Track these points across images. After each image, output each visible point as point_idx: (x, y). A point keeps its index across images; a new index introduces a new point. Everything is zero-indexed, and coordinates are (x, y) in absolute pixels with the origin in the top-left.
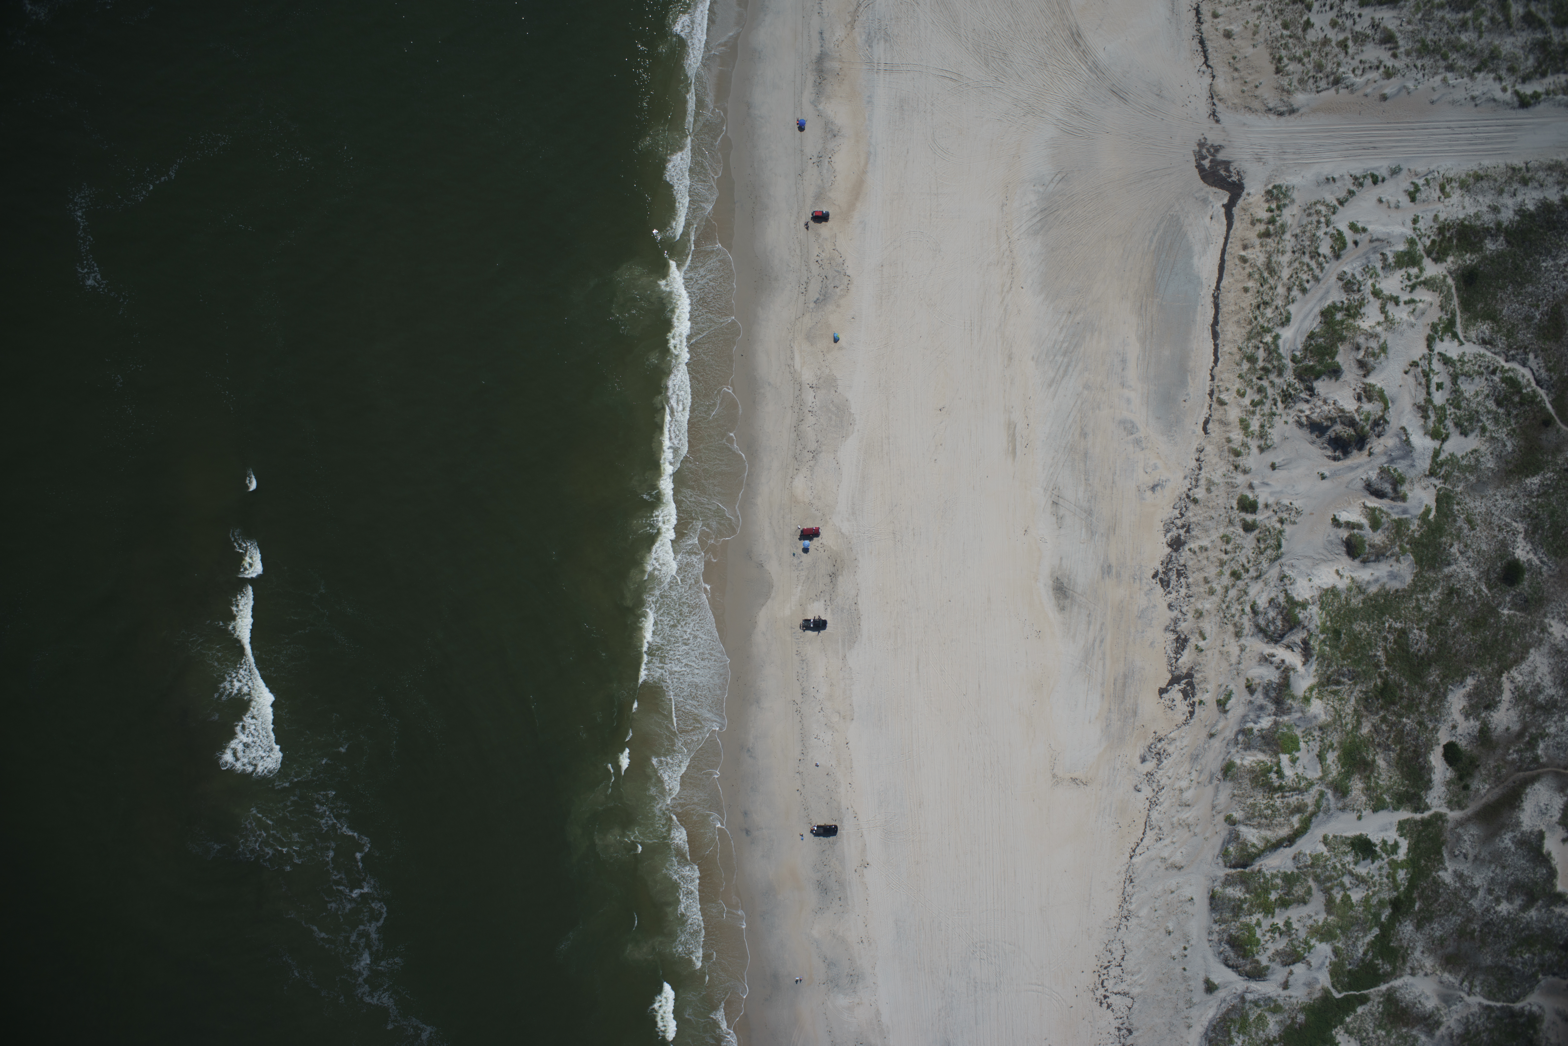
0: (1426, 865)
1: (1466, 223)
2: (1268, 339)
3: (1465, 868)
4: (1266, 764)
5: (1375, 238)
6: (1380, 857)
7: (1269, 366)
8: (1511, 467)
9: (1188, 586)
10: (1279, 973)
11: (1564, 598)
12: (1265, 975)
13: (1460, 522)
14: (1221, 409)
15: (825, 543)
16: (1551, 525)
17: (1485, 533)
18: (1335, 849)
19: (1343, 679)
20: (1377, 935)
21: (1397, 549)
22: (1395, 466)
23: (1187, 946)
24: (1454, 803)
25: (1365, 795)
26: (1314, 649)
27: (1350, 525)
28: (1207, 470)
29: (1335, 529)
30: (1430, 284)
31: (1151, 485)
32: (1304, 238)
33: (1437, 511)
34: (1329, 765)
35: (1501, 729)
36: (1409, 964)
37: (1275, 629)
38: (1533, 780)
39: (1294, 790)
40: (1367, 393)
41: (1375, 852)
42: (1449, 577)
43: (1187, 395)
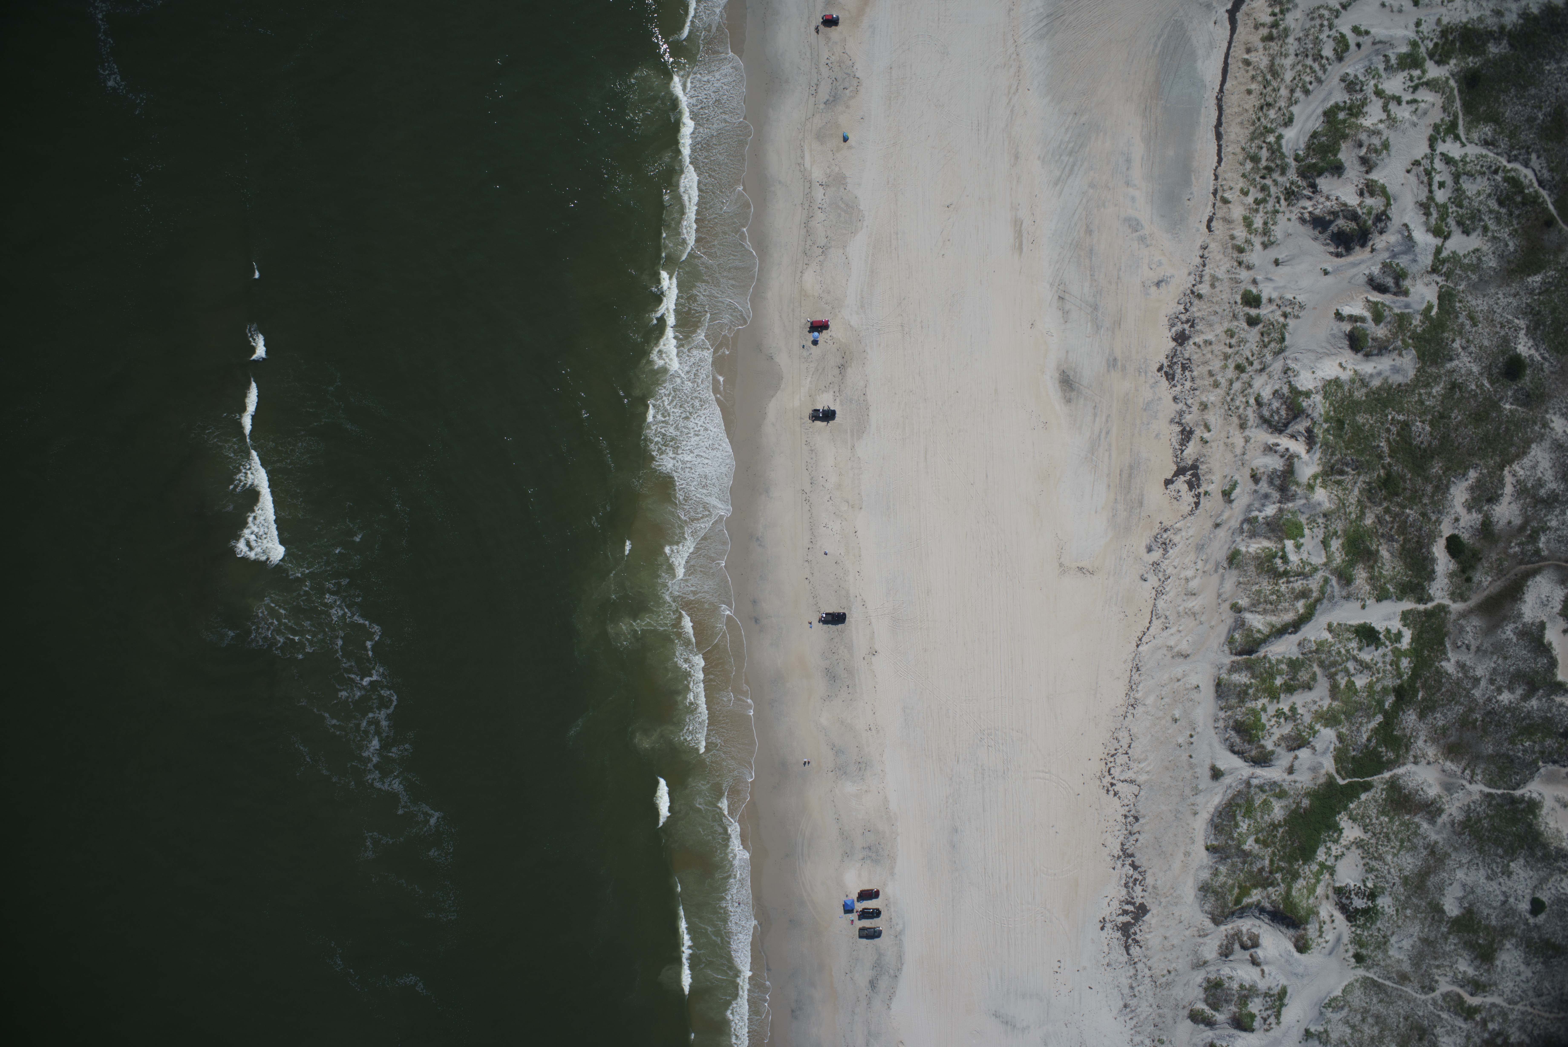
0: (1429, 656)
1: (1469, 26)
2: (1271, 139)
3: (1468, 659)
4: (1272, 550)
5: (1377, 40)
6: (1384, 644)
7: (1273, 165)
8: (1513, 266)
9: (1193, 379)
10: (1284, 758)
11: (1565, 394)
12: (1271, 760)
13: (1462, 318)
14: (1225, 208)
15: (834, 336)
16: (1553, 321)
17: (1487, 330)
18: (1339, 635)
19: (1346, 469)
20: (1381, 723)
21: (1400, 343)
22: (1397, 261)
23: (1193, 733)
24: (1456, 596)
25: (1369, 584)
26: (1317, 436)
27: (1353, 319)
28: (1211, 266)
29: (1338, 323)
30: (1432, 85)
31: (1156, 281)
32: (1307, 41)
33: (1439, 308)
34: (1333, 553)
35: (1503, 522)
36: (1411, 753)
37: (1280, 418)
38: (1534, 573)
39: (1299, 575)
40: (1370, 189)
41: (1379, 639)
42: (1452, 372)
43: (1191, 194)
